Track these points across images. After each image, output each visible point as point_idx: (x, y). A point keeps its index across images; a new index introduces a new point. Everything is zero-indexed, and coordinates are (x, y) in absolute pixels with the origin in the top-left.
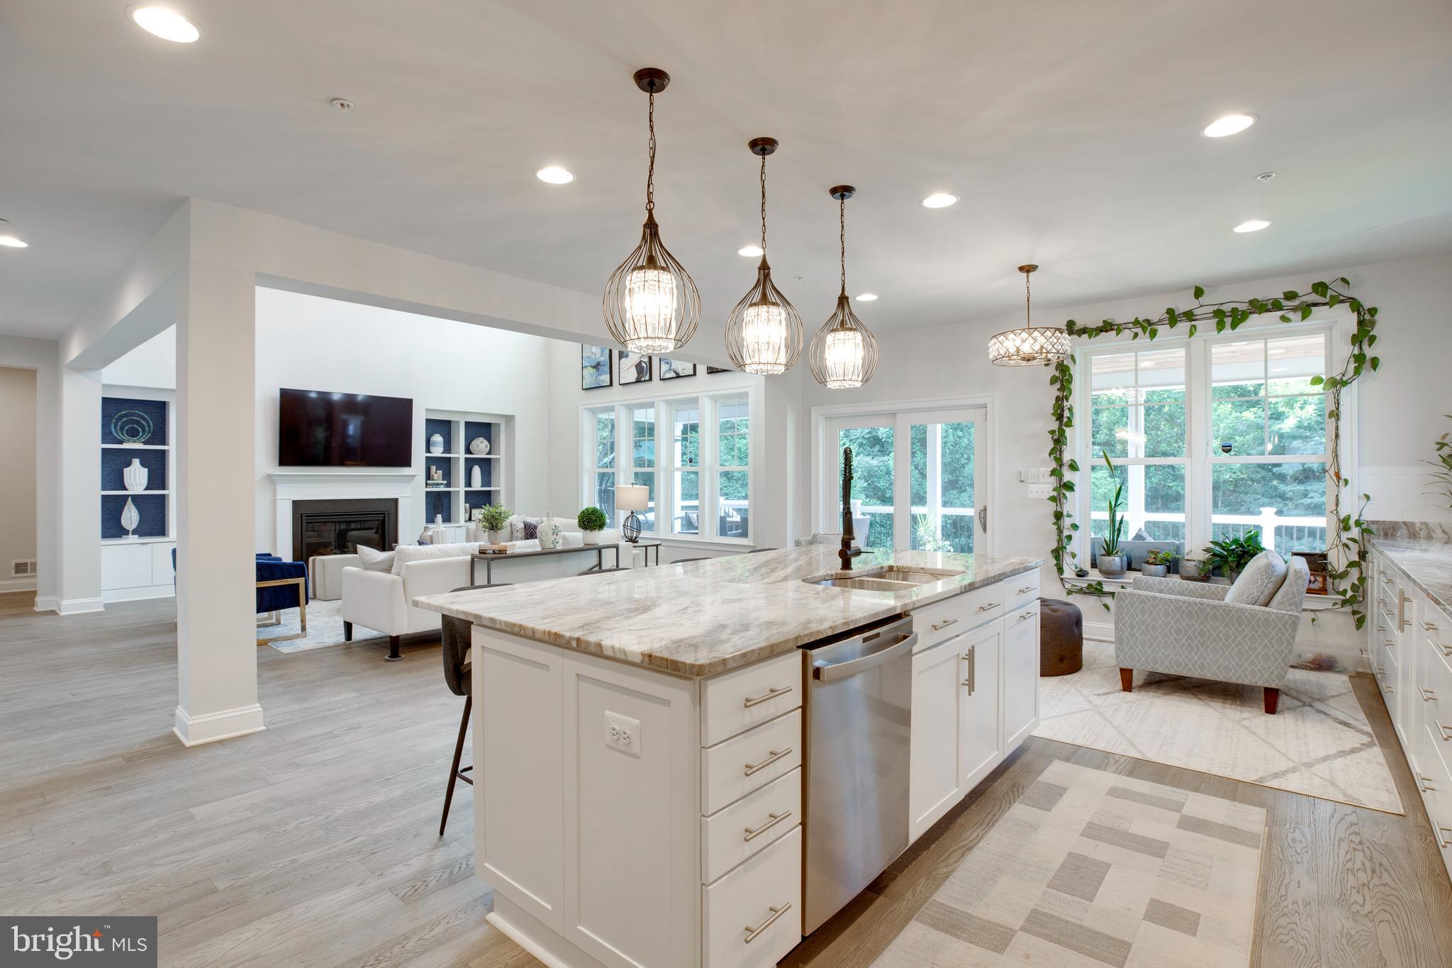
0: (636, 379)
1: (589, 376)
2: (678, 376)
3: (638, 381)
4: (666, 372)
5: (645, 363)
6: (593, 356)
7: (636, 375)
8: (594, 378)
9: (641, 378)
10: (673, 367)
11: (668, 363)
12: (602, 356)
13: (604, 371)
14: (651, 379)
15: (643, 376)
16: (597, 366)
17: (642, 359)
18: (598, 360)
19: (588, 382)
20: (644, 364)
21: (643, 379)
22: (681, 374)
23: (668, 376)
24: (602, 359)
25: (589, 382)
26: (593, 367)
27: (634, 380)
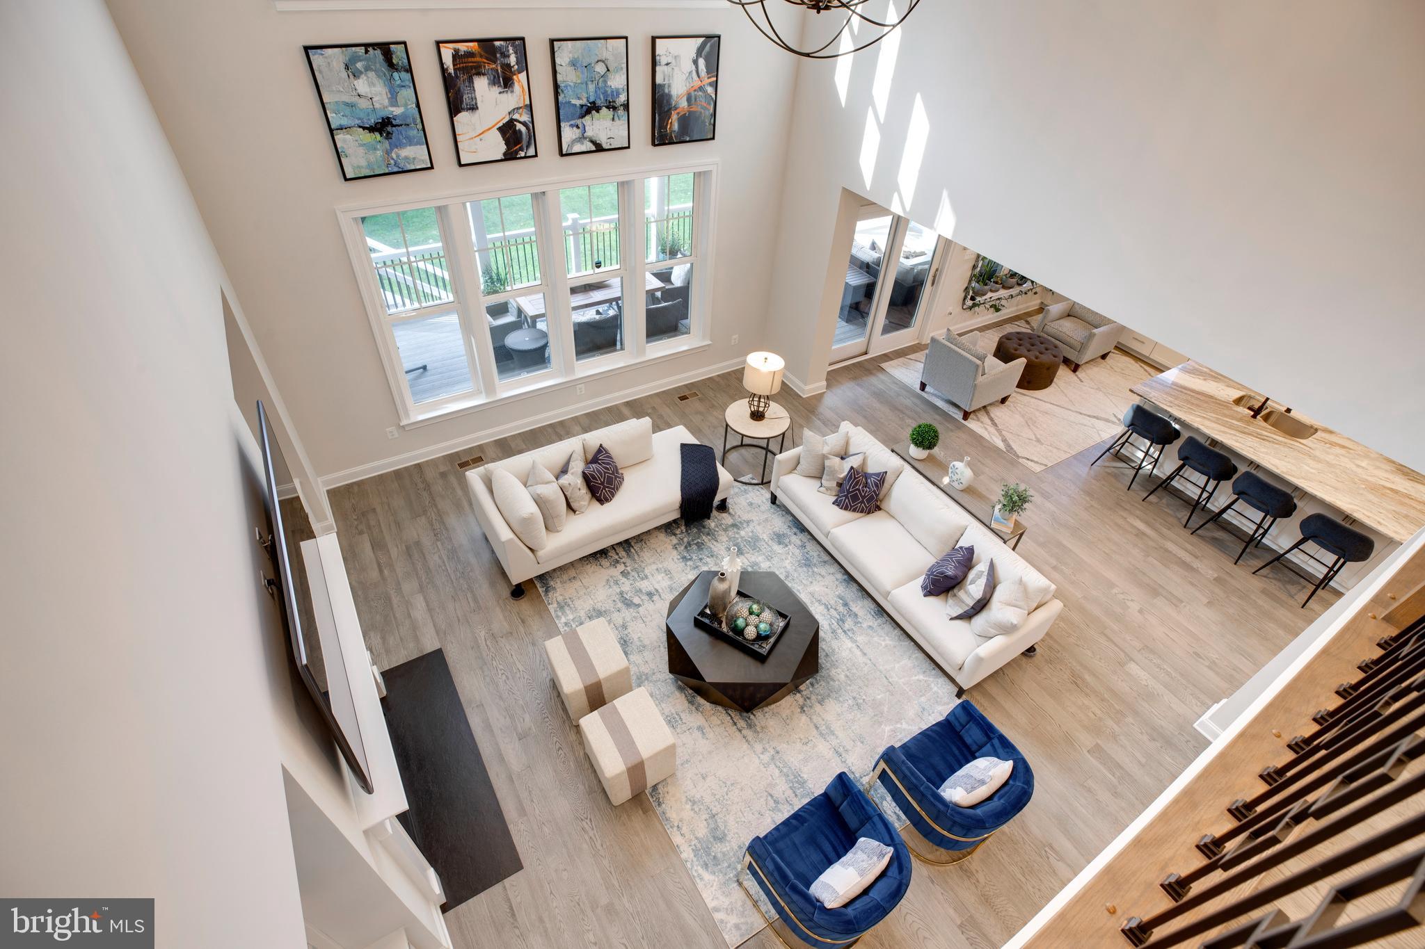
0: (505, 154)
1: (361, 151)
2: (599, 148)
3: (510, 156)
4: (574, 142)
5: (524, 124)
6: (363, 104)
7: (503, 148)
8: (379, 153)
9: (516, 152)
10: (589, 133)
11: (578, 127)
12: (394, 100)
13: (407, 137)
14: (536, 156)
15: (521, 149)
16: (383, 127)
17: (516, 116)
18: (385, 114)
19: (363, 163)
20: (519, 126)
21: (522, 154)
22: (605, 146)
23: (578, 148)
24: (397, 111)
25: (356, 160)
26: (371, 129)
27: (500, 156)
